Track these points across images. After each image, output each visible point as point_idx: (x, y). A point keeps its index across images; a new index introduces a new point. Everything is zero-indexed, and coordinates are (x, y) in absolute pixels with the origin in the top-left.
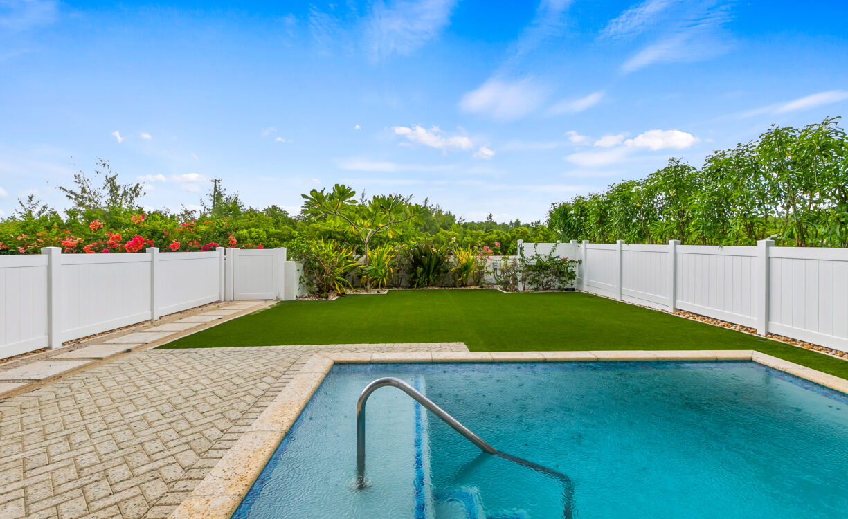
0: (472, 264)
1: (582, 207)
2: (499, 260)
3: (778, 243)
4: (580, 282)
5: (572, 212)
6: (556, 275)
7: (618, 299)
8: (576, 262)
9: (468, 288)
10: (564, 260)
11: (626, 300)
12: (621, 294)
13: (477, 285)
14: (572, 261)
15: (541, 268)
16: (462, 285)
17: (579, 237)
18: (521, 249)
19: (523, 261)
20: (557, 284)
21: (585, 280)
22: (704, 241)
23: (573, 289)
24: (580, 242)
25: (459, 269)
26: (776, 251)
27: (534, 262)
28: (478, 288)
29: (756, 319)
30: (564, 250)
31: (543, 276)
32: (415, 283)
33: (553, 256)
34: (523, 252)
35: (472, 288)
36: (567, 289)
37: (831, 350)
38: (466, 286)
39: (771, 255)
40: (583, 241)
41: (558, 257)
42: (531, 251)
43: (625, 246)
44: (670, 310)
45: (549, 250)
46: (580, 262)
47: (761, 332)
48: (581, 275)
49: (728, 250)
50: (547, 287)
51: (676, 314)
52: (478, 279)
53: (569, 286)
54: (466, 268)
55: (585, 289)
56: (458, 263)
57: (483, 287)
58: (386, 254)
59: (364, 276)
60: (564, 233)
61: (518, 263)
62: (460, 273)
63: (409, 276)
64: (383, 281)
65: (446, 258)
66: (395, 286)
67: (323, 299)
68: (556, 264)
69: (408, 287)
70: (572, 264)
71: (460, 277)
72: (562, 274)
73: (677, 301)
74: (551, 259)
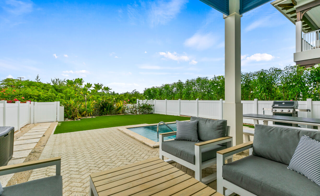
0: (122, 107)
1: (154, 90)
2: (130, 105)
3: (199, 100)
4: (154, 111)
5: (152, 91)
6: (147, 109)
9: (121, 114)
10: (149, 105)
12: (166, 113)
13: (123, 113)
14: (151, 105)
15: (144, 107)
16: (118, 114)
17: (154, 98)
18: (139, 102)
19: (139, 105)
20: (147, 112)
21: (156, 110)
22: (186, 99)
23: (152, 113)
24: (154, 100)
25: (118, 109)
26: (199, 101)
27: (142, 106)
28: (124, 114)
30: (150, 102)
31: (144, 109)
32: (102, 114)
33: (147, 104)
35: (122, 114)
36: (151, 113)
38: (120, 114)
39: (198, 102)
40: (155, 99)
41: (148, 104)
42: (141, 102)
43: (167, 101)
44: (179, 115)
45: (146, 102)
46: (154, 105)
48: (154, 109)
49: (191, 101)
50: (145, 113)
51: (180, 116)
52: (123, 112)
53: (151, 112)
54: (120, 108)
55: (155, 113)
56: (117, 107)
57: (125, 114)
58: (92, 104)
59: (85, 112)
60: (149, 97)
61: (137, 106)
62: (118, 110)
63: (100, 111)
64: (90, 114)
65: (113, 105)
66: (94, 115)
67: (76, 120)
68: (147, 106)
69: (100, 115)
70: (152, 106)
71: (118, 111)
72: (149, 109)
73: (181, 113)
74: (146, 105)
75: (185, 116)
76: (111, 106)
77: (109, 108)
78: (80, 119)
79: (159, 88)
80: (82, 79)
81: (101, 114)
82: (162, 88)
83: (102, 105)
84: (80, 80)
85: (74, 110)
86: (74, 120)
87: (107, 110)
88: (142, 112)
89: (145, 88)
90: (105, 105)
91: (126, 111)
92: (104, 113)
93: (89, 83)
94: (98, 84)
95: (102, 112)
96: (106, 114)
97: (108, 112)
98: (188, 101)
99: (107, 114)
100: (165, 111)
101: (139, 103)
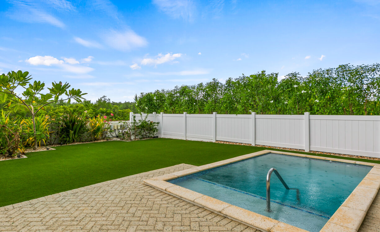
0: (101, 127)
4: (160, 133)
5: (155, 98)
6: (148, 130)
7: (185, 139)
8: (156, 123)
10: (151, 122)
11: (189, 139)
12: (186, 137)
15: (143, 127)
16: (96, 140)
17: (158, 111)
18: (134, 117)
19: (134, 123)
20: (148, 135)
21: (162, 132)
23: (157, 137)
25: (94, 130)
26: (258, 116)
27: (139, 124)
29: (251, 140)
30: (151, 118)
31: (143, 130)
32: (66, 141)
34: (135, 119)
36: (154, 137)
37: (276, 147)
40: (161, 113)
41: (149, 121)
43: (188, 115)
44: (214, 141)
45: (145, 117)
46: (158, 123)
47: (253, 145)
48: (160, 130)
49: (240, 116)
50: (145, 138)
51: (217, 142)
52: (104, 136)
53: (154, 135)
54: (98, 129)
55: (162, 136)
56: (93, 127)
57: (108, 140)
58: (44, 122)
59: (31, 138)
60: (149, 108)
61: (131, 125)
62: (95, 132)
63: (61, 137)
64: (42, 141)
65: (85, 124)
66: (50, 144)
67: (16, 158)
68: (148, 124)
69: (60, 144)
70: (155, 124)
71: (95, 135)
72: (151, 129)
73: (217, 137)
74: (146, 122)
75: (227, 143)
76: (82, 126)
77: (78, 129)
78: (23, 153)
79: (168, 92)
80: (27, 73)
81: (63, 142)
82: (175, 91)
83: (65, 124)
84: (24, 75)
85: (10, 136)
86: (12, 157)
87: (75, 133)
88: (140, 136)
89: (142, 93)
90: (71, 125)
91: (109, 134)
92: (68, 139)
93: (39, 82)
94: (61, 83)
95: (64, 138)
96: (72, 141)
97: (76, 136)
98: (234, 115)
99: (74, 141)
100: (183, 133)
101: (134, 119)
